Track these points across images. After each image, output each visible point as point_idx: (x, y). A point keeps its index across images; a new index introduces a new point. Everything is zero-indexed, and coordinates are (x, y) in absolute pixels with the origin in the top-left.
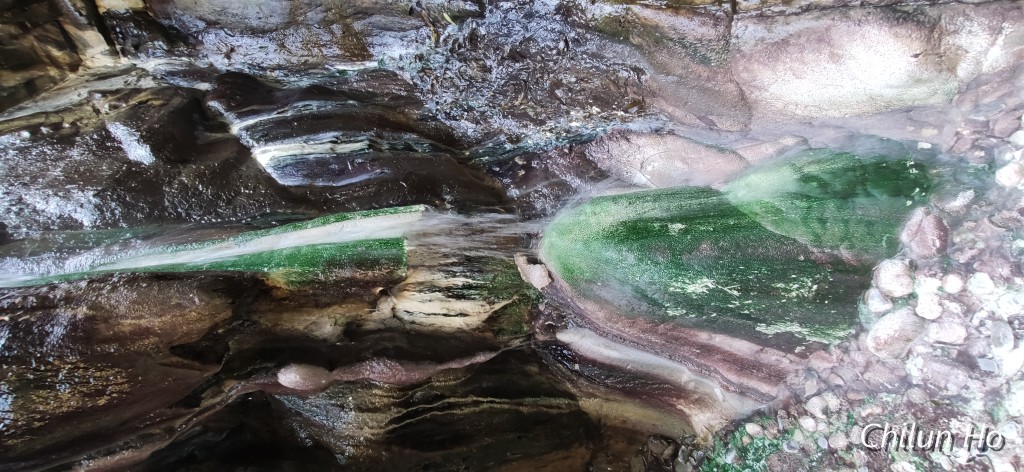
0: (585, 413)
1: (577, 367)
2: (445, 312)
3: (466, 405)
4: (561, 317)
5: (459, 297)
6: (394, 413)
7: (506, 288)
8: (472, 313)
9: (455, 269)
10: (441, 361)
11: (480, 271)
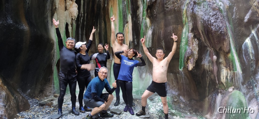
0: (205, 98)
1: (214, 97)
2: (224, 76)
3: (208, 79)
4: (223, 94)
5: (226, 78)
6: (208, 70)
7: (227, 85)
8: (223, 80)
9: (231, 77)
10: (217, 76)
11: (231, 81)
